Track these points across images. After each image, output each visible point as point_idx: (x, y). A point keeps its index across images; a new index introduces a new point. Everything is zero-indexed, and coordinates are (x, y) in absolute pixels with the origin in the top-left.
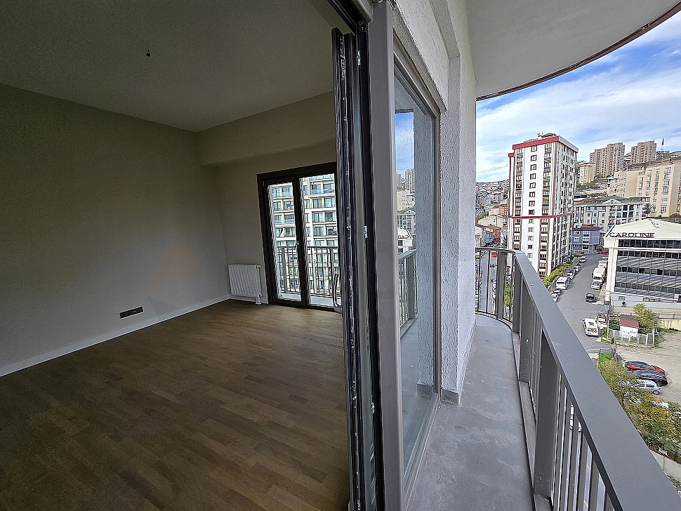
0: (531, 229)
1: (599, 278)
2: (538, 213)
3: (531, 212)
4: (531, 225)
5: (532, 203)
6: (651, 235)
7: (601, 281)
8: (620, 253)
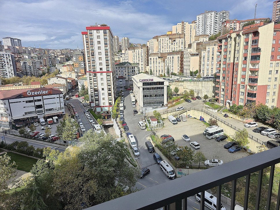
0: (102, 79)
1: (134, 102)
2: (104, 70)
3: (101, 69)
4: (102, 77)
5: (101, 64)
6: (152, 80)
7: (135, 103)
8: (143, 89)
